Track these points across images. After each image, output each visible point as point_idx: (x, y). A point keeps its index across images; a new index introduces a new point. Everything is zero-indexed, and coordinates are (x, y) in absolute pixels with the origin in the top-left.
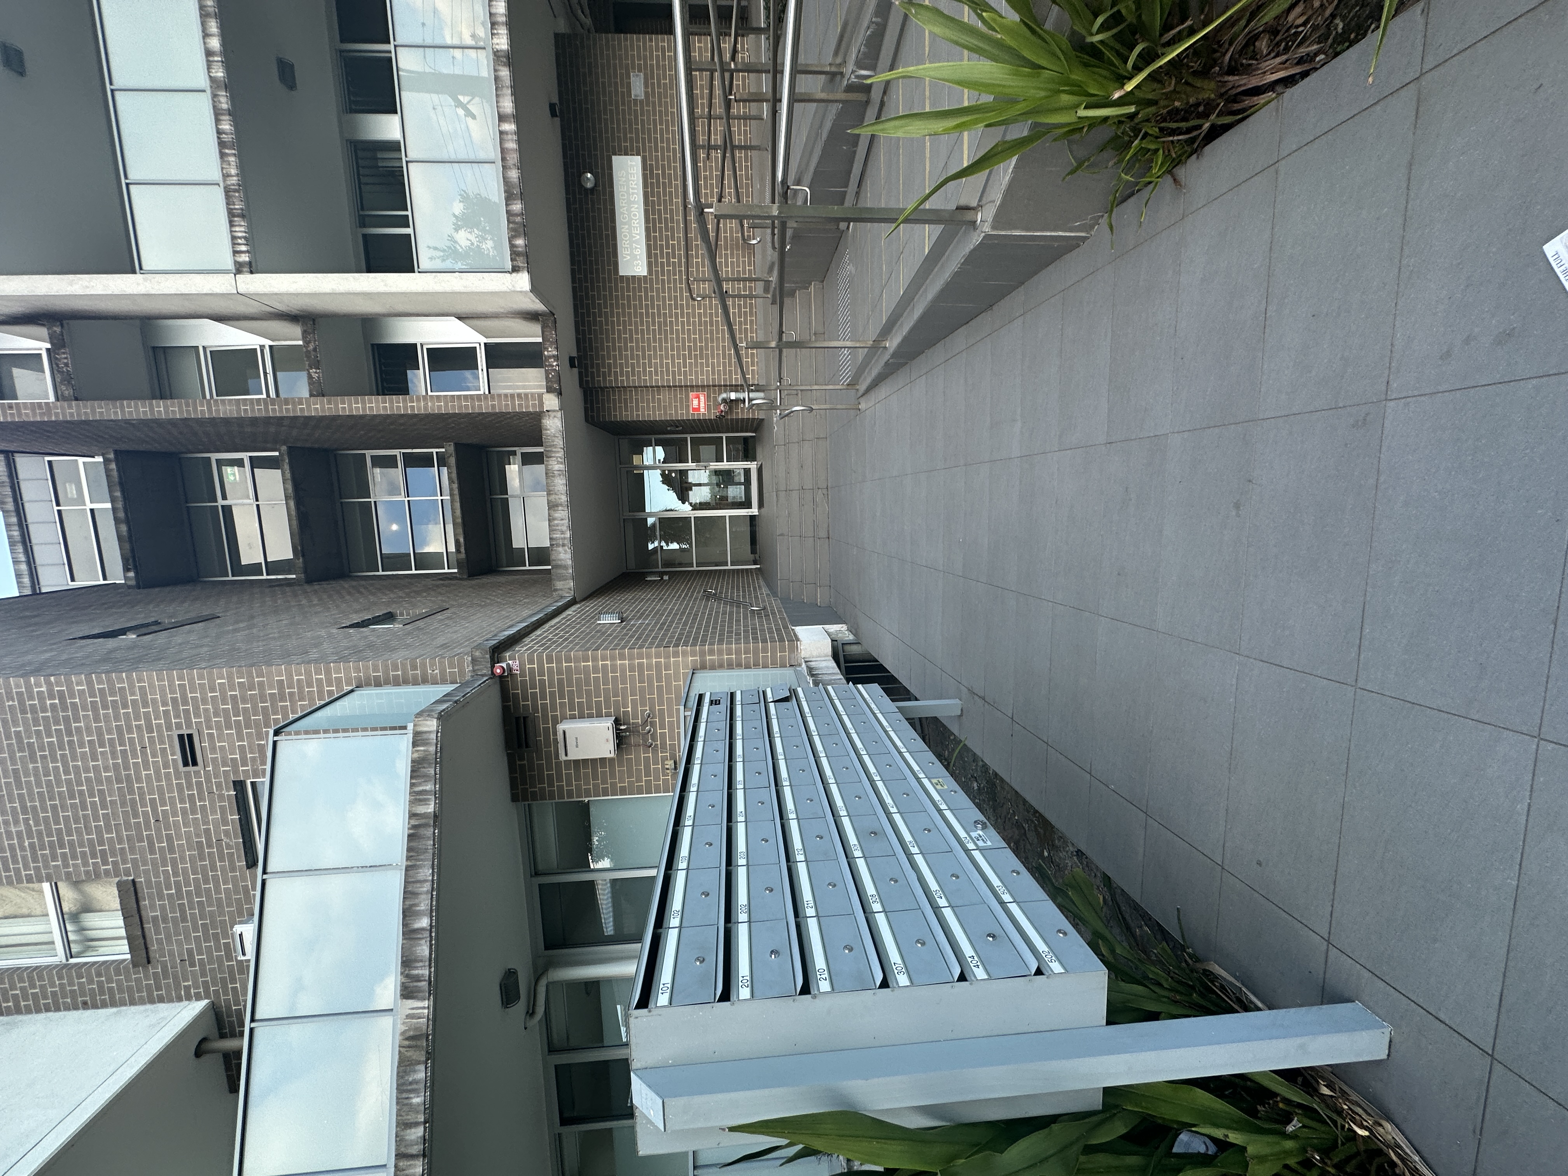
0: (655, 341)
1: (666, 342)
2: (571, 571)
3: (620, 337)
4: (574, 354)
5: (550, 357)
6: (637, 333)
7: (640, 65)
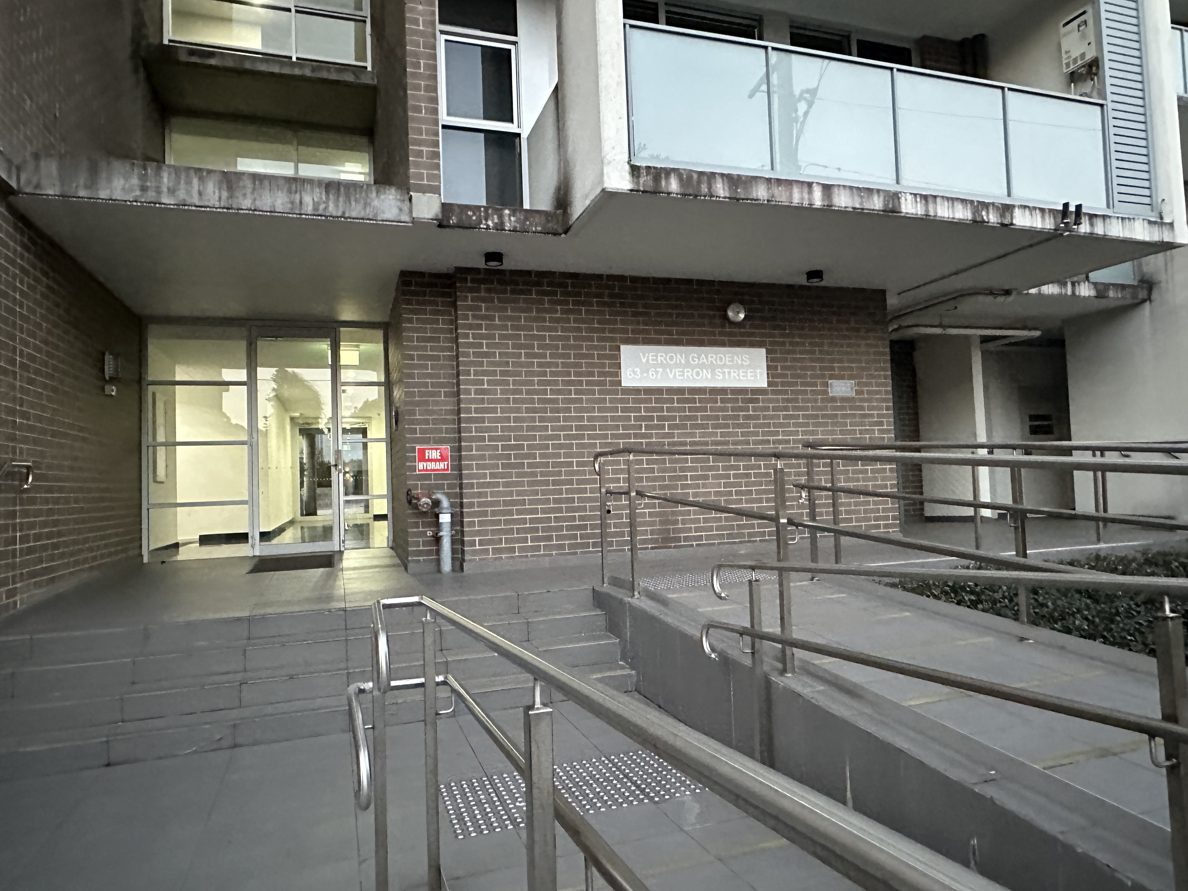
0: (528, 392)
1: (528, 410)
2: (82, 193)
3: (534, 337)
4: (508, 264)
5: (501, 217)
6: (540, 365)
7: (862, 393)
